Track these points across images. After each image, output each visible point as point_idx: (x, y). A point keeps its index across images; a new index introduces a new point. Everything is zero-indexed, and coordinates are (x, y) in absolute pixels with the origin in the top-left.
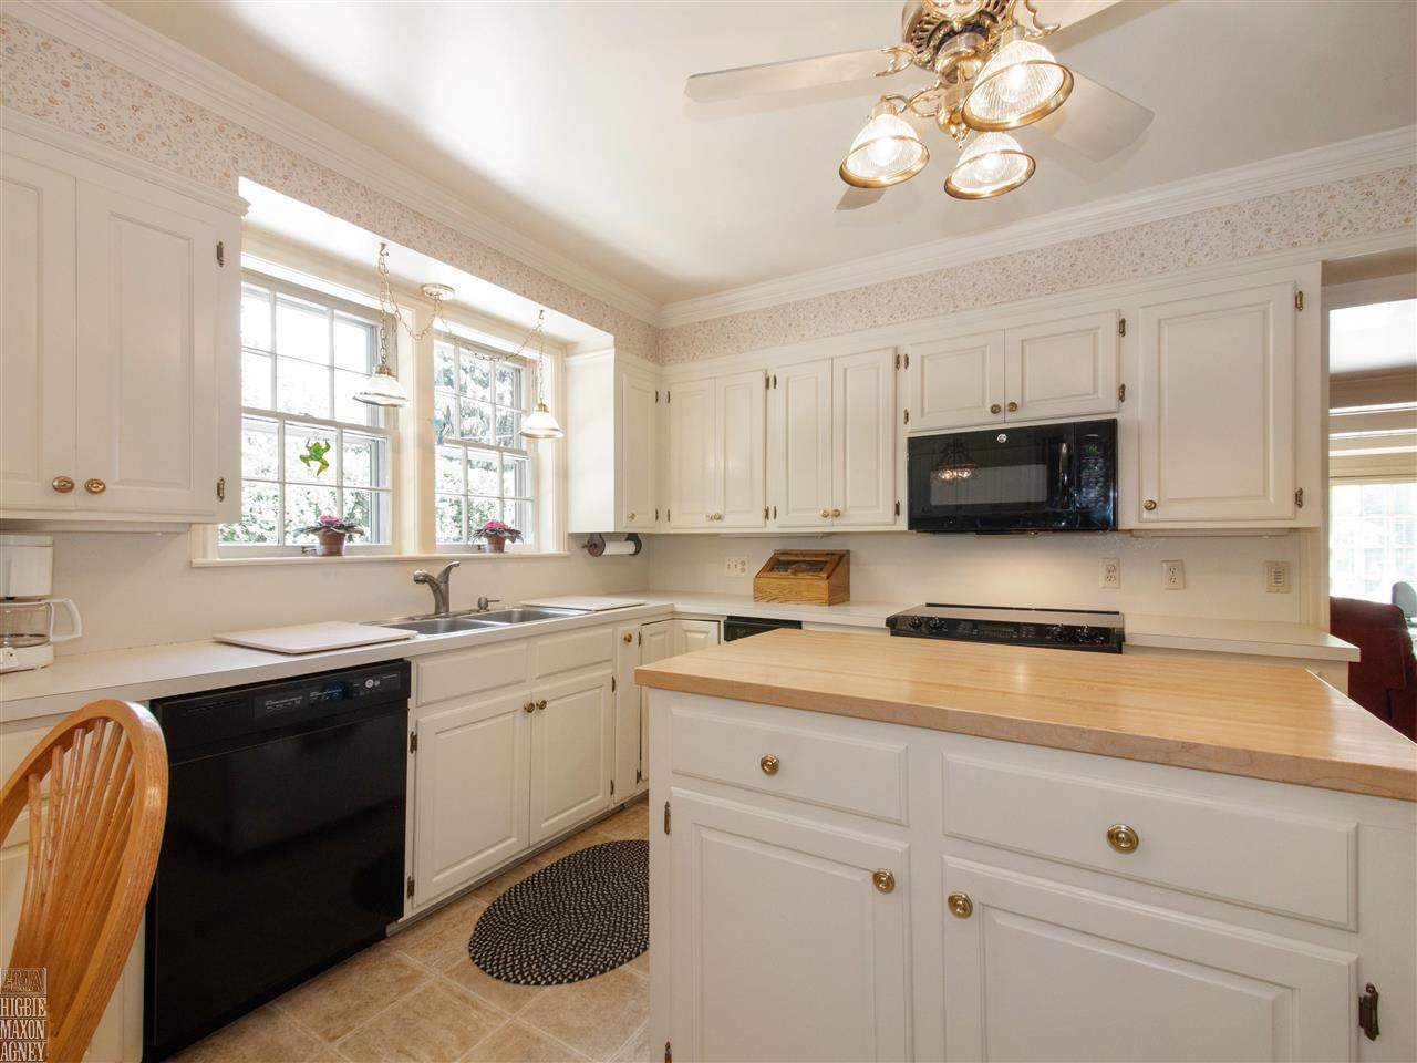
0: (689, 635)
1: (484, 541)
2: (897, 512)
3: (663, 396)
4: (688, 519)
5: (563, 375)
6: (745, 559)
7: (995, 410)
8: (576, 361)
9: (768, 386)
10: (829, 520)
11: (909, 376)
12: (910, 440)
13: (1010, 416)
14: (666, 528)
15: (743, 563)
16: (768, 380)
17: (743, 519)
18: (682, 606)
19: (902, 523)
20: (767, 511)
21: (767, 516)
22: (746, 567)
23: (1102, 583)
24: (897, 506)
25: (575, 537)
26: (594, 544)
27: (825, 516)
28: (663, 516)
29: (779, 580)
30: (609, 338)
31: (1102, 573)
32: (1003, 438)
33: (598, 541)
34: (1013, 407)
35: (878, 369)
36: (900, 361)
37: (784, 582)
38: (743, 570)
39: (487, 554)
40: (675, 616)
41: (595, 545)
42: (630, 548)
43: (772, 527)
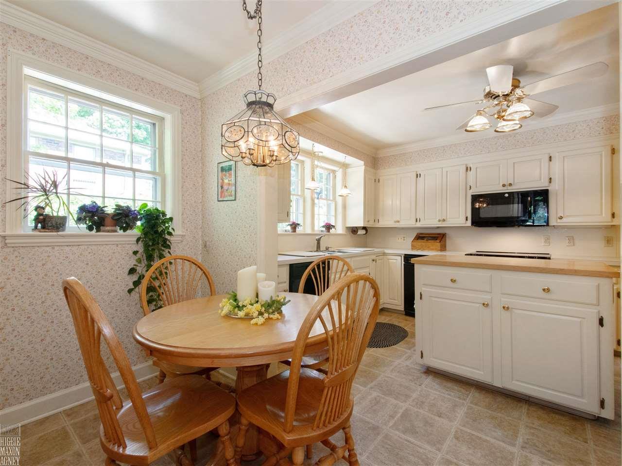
0: (390, 261)
1: (324, 229)
2: (467, 220)
3: (377, 180)
4: (386, 222)
5: (345, 175)
6: (405, 236)
7: (504, 186)
8: (349, 170)
9: (417, 177)
10: (440, 223)
11: (471, 174)
12: (472, 195)
13: (509, 188)
14: (377, 225)
15: (404, 237)
16: (417, 175)
17: (408, 222)
18: (387, 251)
19: (469, 223)
20: (417, 219)
21: (417, 221)
22: (405, 239)
23: (543, 244)
24: (467, 218)
25: (347, 228)
26: (354, 230)
27: (439, 221)
28: (377, 221)
29: (420, 243)
30: (362, 163)
31: (543, 240)
32: (507, 195)
33: (355, 229)
34: (510, 185)
35: (460, 172)
36: (468, 169)
37: (423, 244)
38: (404, 240)
39: (325, 233)
40: (384, 254)
41: (355, 231)
42: (364, 232)
43: (418, 225)
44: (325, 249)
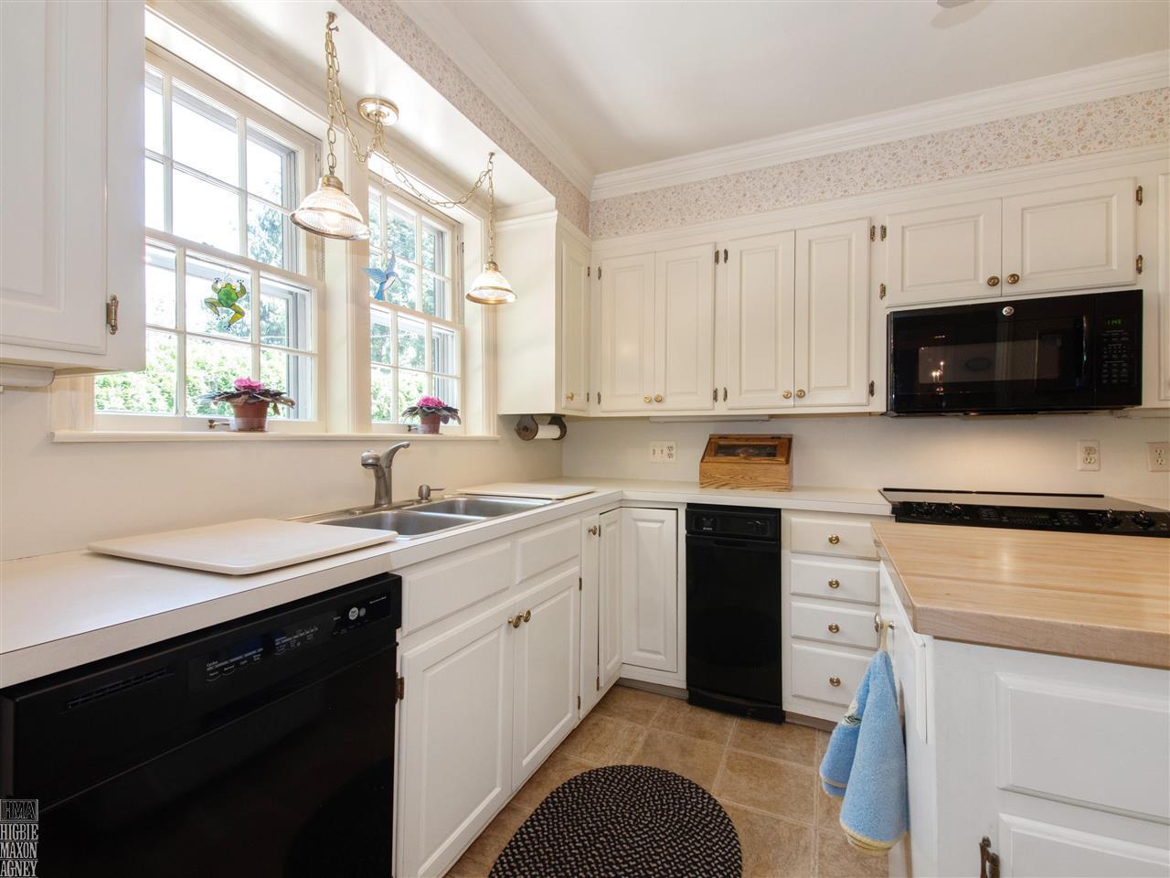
0: (641, 524)
1: (417, 420)
2: (872, 392)
3: (594, 273)
4: (621, 401)
5: (492, 239)
6: (672, 444)
7: (993, 282)
8: (508, 226)
9: (717, 260)
10: (791, 402)
11: (884, 247)
12: (890, 314)
13: (1010, 289)
14: (595, 411)
15: (670, 448)
16: (717, 254)
17: (690, 400)
18: (632, 493)
19: (879, 403)
20: (715, 392)
21: (715, 398)
22: (673, 452)
23: (1079, 467)
24: (872, 386)
25: (506, 419)
26: (525, 426)
27: (787, 397)
28: (594, 398)
29: (725, 465)
30: (551, 199)
31: (1080, 455)
32: (1005, 311)
33: (530, 424)
34: (1015, 279)
35: (850, 241)
36: (877, 233)
37: (736, 467)
38: (670, 456)
39: (420, 435)
40: (623, 503)
41: (526, 429)
42: (554, 432)
43: (721, 409)
44: (417, 497)
